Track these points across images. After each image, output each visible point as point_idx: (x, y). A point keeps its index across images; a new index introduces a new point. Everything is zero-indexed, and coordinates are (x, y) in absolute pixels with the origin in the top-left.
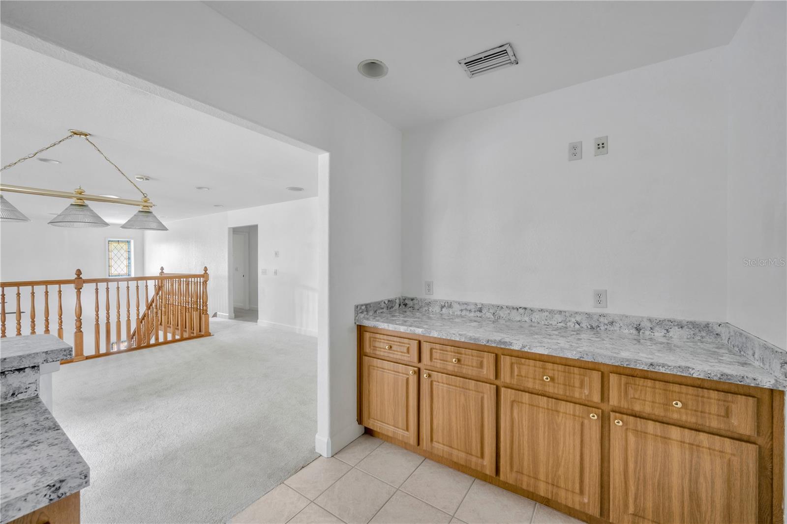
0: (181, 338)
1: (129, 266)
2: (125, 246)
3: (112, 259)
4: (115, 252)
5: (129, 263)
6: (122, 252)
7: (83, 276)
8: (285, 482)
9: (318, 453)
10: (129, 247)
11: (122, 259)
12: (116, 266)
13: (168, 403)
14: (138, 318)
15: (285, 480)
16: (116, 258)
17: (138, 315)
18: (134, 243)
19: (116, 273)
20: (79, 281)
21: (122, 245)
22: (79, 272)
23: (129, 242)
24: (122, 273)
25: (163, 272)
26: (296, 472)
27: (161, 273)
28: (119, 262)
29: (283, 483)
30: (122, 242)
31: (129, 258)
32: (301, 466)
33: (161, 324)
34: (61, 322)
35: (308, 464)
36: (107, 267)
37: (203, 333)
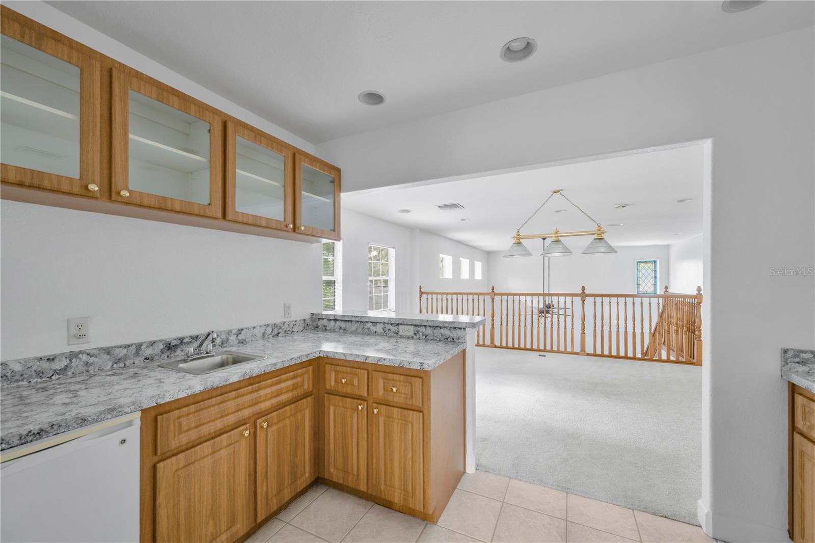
0: (668, 360)
1: (655, 285)
2: (651, 266)
3: (640, 278)
4: (643, 271)
5: (656, 282)
6: (649, 271)
7: (587, 292)
8: (635, 511)
9: (698, 521)
10: (655, 267)
11: (649, 278)
12: (643, 285)
13: (607, 404)
14: (650, 332)
15: (636, 509)
16: (643, 278)
17: (650, 330)
18: (660, 262)
19: (644, 291)
20: (583, 295)
21: (649, 265)
22: (583, 288)
23: (655, 262)
24: (649, 291)
25: (667, 291)
26: (654, 514)
27: (665, 292)
28: (646, 281)
29: (633, 510)
30: (649, 262)
31: (655, 278)
32: (665, 514)
33: (664, 343)
34: (573, 324)
35: (675, 520)
36: (636, 286)
37: (695, 361)
